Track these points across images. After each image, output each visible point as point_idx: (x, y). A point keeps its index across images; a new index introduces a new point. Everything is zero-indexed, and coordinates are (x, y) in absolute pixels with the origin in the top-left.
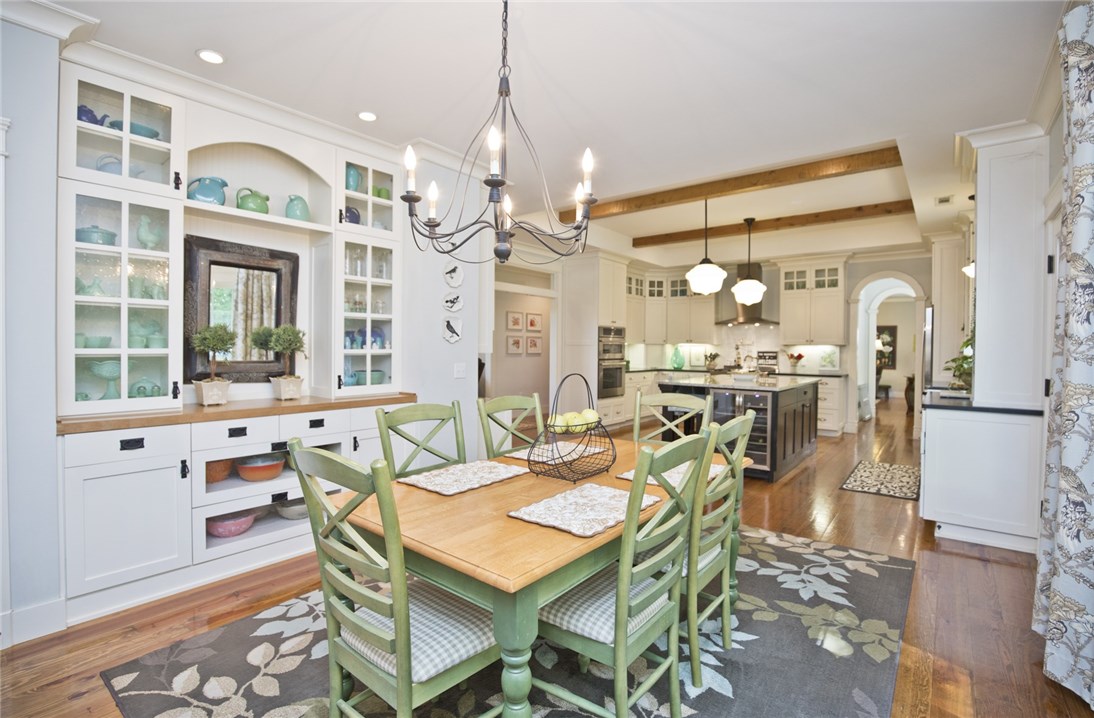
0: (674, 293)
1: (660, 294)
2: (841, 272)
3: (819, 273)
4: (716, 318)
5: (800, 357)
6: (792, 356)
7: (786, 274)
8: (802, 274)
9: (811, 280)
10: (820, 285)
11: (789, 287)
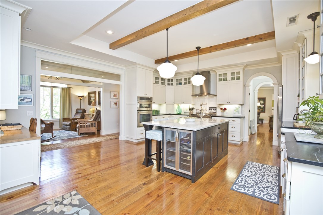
0: (177, 84)
1: (172, 84)
2: (241, 73)
3: (233, 74)
4: (192, 94)
5: (225, 109)
6: (222, 109)
7: (219, 75)
8: (226, 74)
9: (229, 77)
10: (233, 79)
11: (220, 80)
